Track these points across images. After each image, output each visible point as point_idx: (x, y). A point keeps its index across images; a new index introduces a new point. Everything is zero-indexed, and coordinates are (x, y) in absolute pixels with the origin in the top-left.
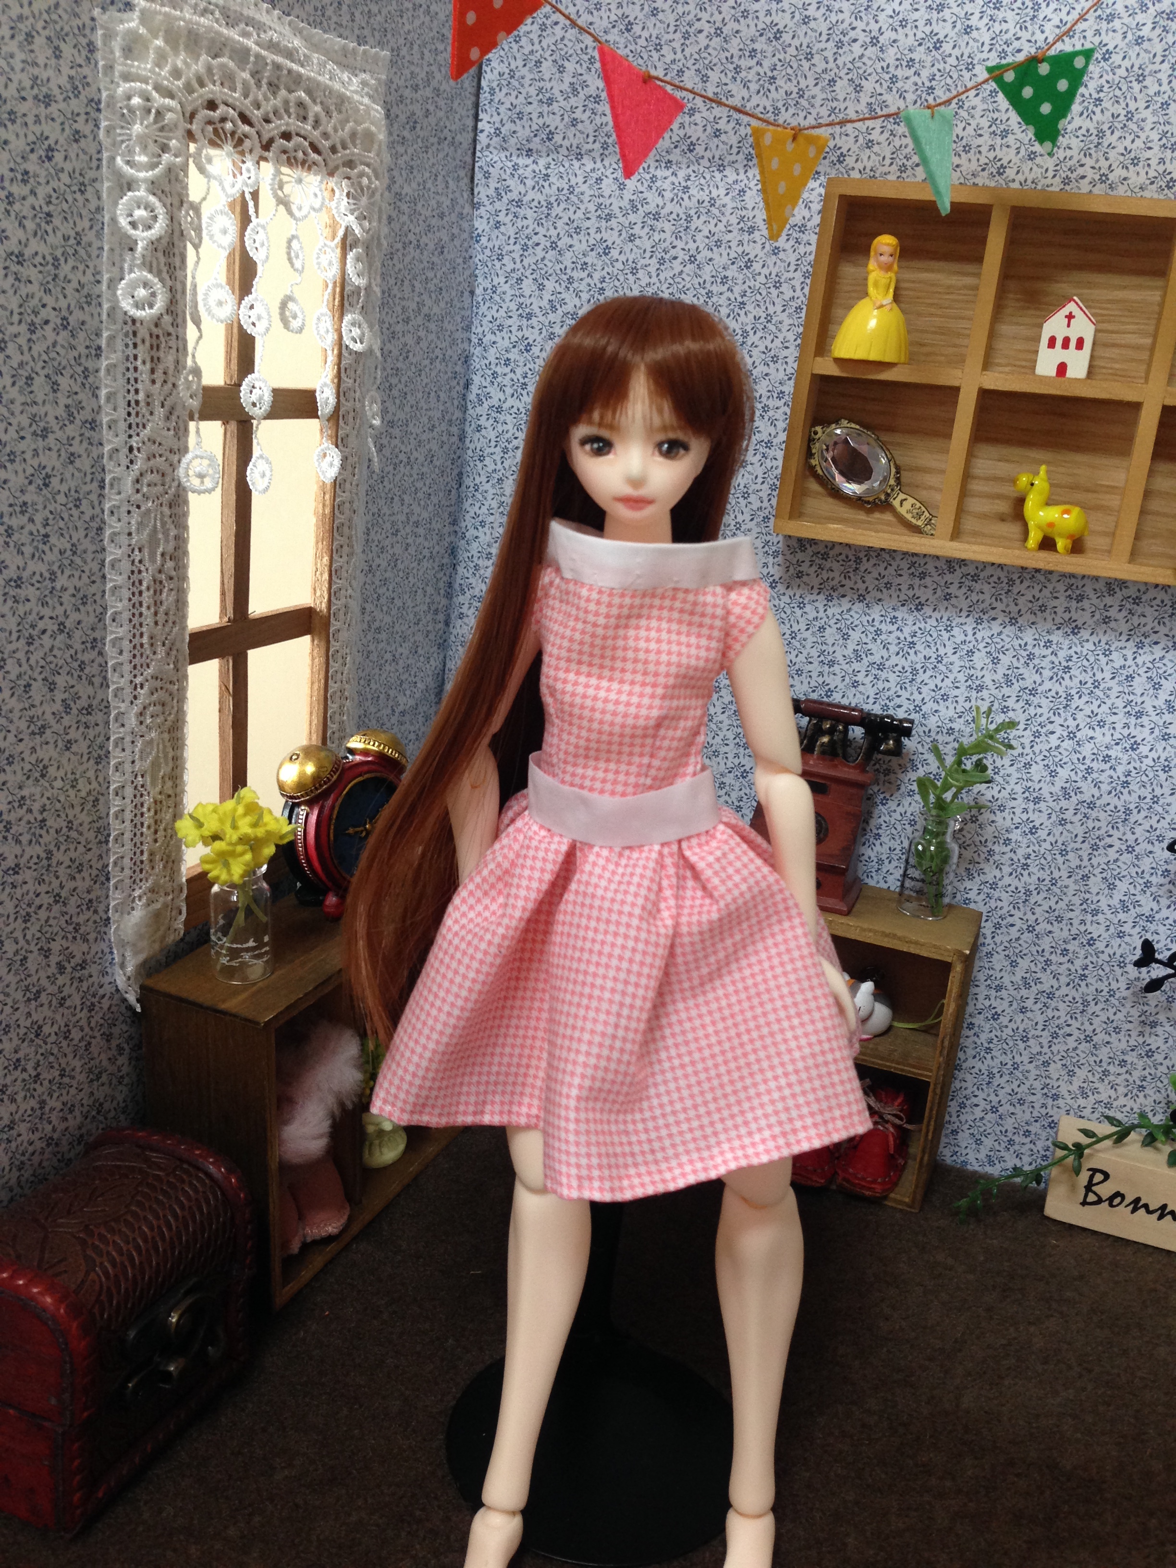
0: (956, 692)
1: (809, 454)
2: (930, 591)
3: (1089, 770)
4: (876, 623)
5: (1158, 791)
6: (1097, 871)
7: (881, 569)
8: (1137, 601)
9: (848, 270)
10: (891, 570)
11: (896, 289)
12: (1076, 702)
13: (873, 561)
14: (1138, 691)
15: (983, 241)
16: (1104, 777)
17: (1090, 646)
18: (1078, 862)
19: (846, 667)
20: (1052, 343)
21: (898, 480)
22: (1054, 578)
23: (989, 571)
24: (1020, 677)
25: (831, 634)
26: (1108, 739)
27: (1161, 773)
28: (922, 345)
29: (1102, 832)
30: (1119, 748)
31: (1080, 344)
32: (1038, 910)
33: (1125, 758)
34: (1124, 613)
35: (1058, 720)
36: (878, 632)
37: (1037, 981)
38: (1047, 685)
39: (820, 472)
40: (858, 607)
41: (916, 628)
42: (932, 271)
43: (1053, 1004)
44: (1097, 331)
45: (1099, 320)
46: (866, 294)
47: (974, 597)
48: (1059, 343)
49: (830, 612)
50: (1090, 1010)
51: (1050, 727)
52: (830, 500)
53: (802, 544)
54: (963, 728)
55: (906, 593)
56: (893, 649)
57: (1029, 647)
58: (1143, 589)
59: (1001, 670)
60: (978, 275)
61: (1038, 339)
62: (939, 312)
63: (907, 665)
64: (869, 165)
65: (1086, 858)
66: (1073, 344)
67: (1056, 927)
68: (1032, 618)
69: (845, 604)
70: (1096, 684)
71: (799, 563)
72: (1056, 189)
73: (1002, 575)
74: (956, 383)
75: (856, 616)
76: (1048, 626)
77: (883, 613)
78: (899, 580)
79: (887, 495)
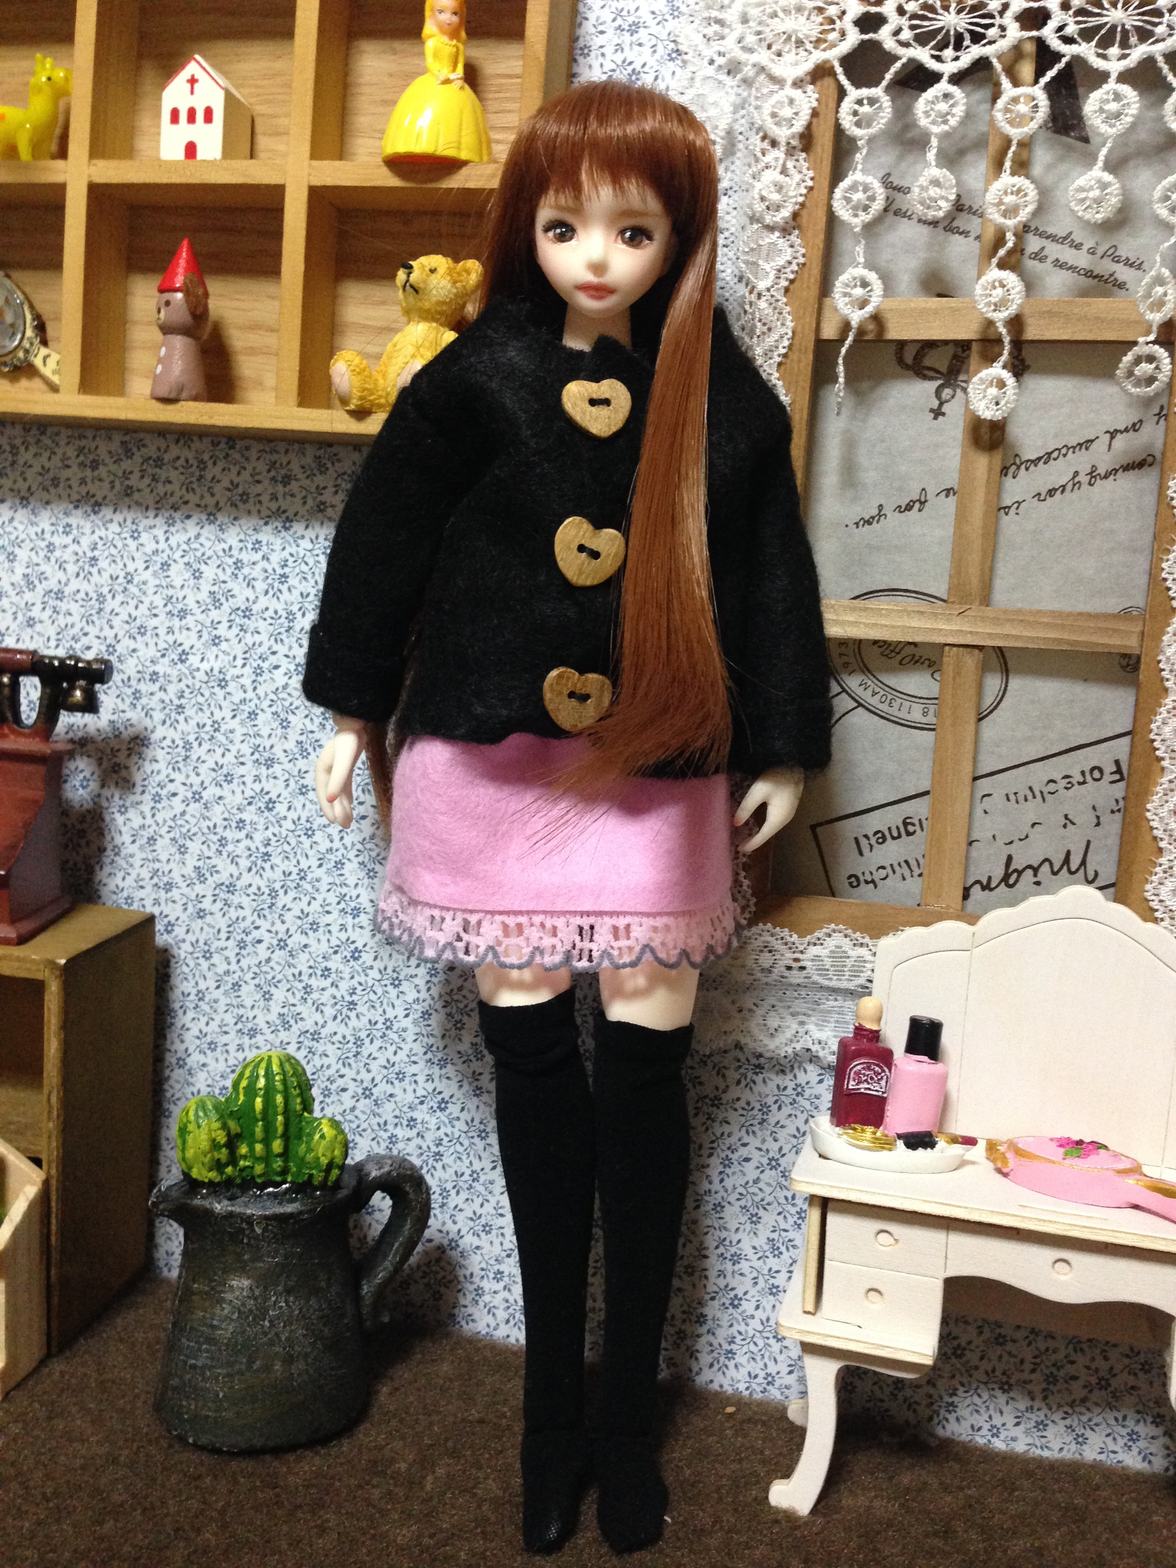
0: (155, 622)
2: (106, 485)
4: (47, 536)
6: (351, 855)
7: (44, 460)
10: (56, 460)
13: (33, 450)
17: (306, 544)
18: (328, 845)
20: (176, 117)
21: (39, 331)
24: (229, 595)
31: (207, 115)
32: (288, 917)
36: (51, 548)
37: (298, 1018)
38: (263, 602)
40: (22, 514)
41: (95, 537)
44: (231, 100)
47: (161, 489)
48: (183, 116)
50: (366, 1050)
51: (273, 660)
54: (169, 671)
55: (78, 490)
56: (72, 568)
57: (235, 552)
59: (206, 587)
61: (157, 113)
63: (90, 589)
65: (336, 838)
66: (200, 116)
67: (311, 939)
68: (233, 510)
74: (58, 178)
75: (21, 528)
76: (254, 521)
77: (54, 520)
78: (69, 473)
79: (27, 352)
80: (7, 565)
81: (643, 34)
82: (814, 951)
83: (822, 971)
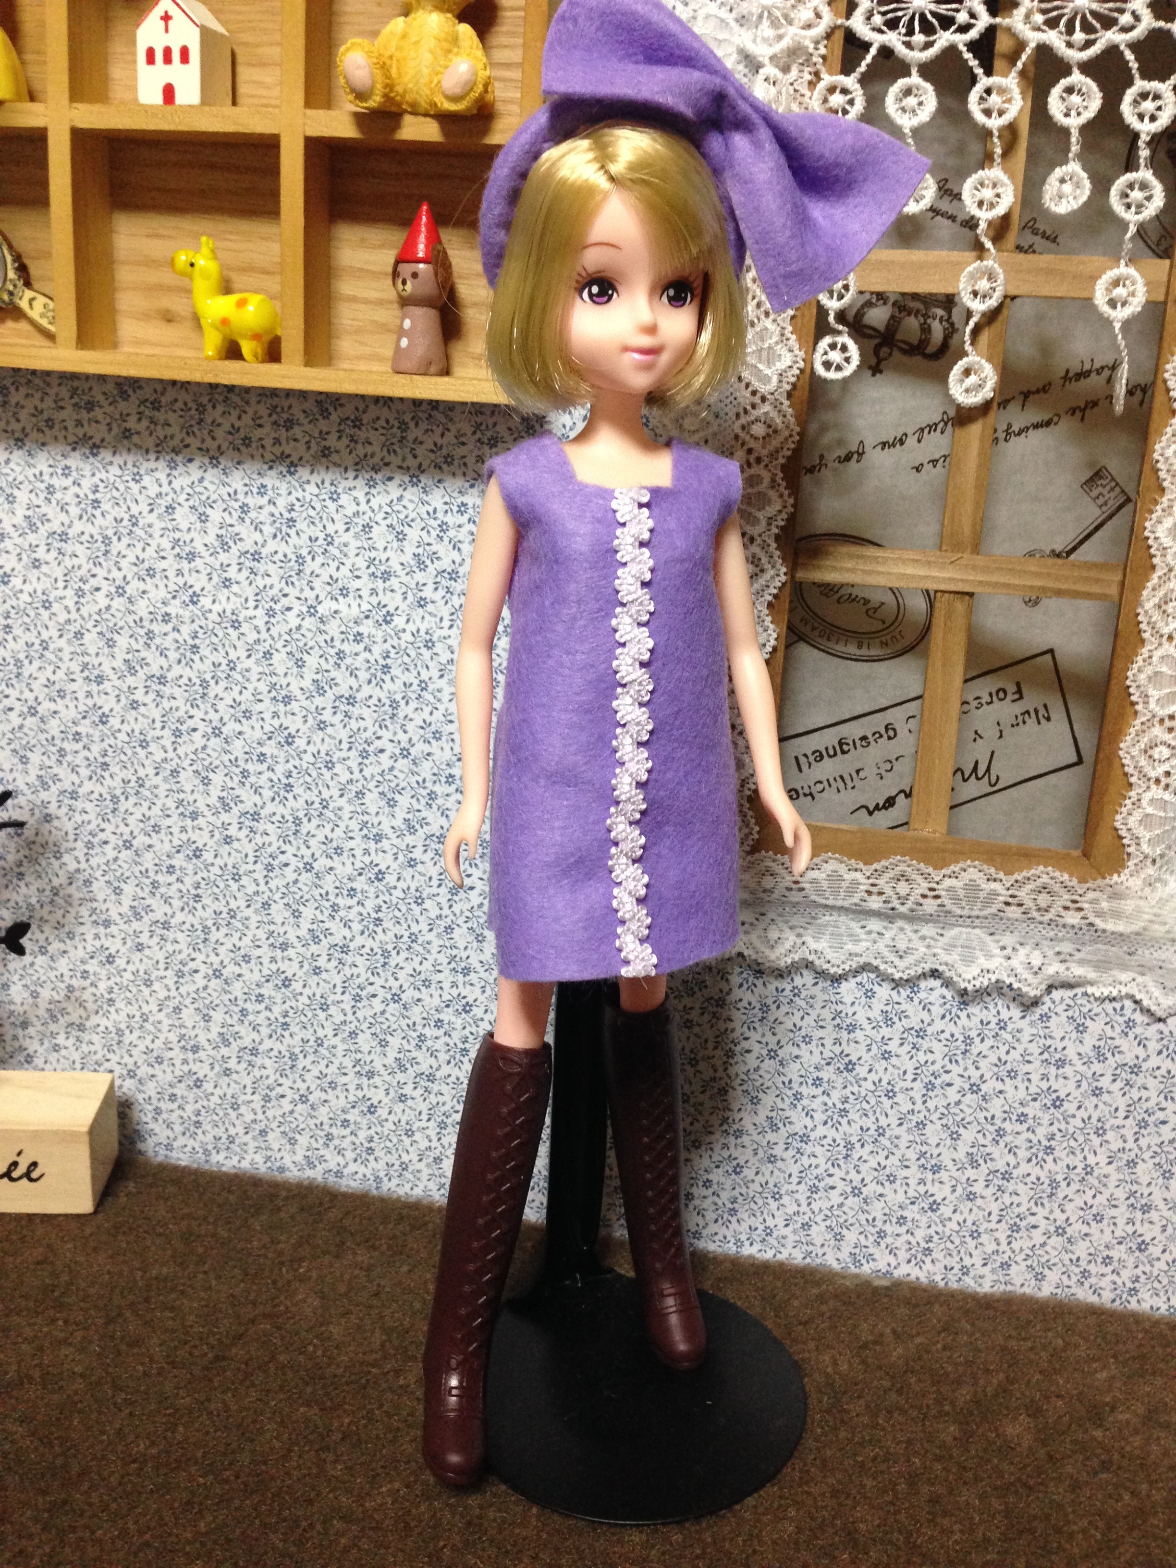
0: (163, 564)
2: (103, 428)
3: (341, 655)
4: (46, 477)
5: (425, 675)
6: (371, 785)
7: (36, 401)
8: (357, 423)
12: (311, 566)
13: (23, 391)
14: (380, 545)
16: (359, 662)
17: (312, 489)
18: (348, 776)
20: (150, 56)
21: (20, 272)
24: (237, 538)
26: (355, 612)
27: (423, 650)
29: (368, 734)
30: (370, 622)
31: (185, 55)
32: (313, 842)
33: (379, 635)
34: (345, 441)
35: (293, 592)
36: (51, 490)
37: (327, 933)
38: (271, 545)
40: (18, 456)
41: (96, 479)
43: (349, 959)
47: (160, 432)
48: (159, 56)
50: (393, 962)
51: (285, 602)
54: (181, 612)
55: (74, 432)
56: (74, 510)
57: (240, 496)
58: (361, 407)
59: (213, 530)
63: (95, 531)
65: (356, 770)
66: (176, 56)
67: (336, 862)
68: (236, 454)
70: (329, 540)
74: (37, 123)
75: (18, 469)
76: (258, 465)
77: (51, 462)
78: (63, 414)
79: (11, 294)
80: (6, 506)
83: (820, 892)
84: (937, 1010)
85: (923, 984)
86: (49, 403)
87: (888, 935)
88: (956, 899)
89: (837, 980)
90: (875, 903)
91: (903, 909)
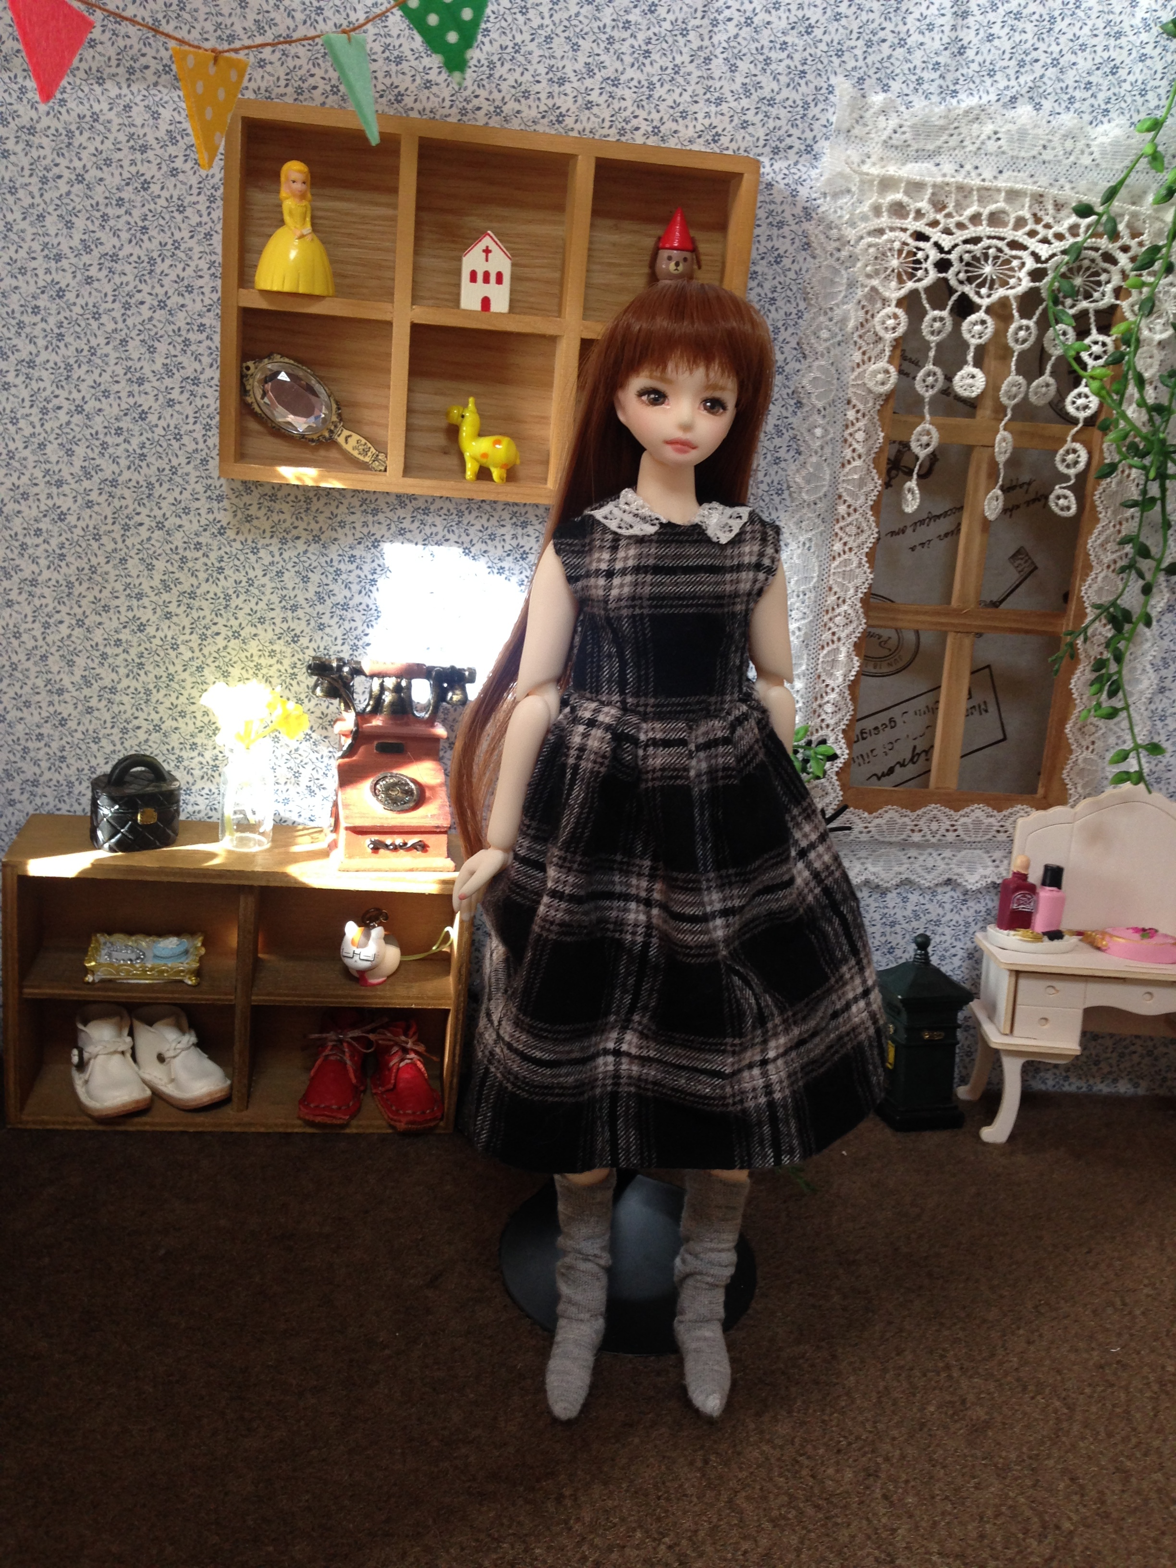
1: (243, 391)
2: (384, 527)
4: (335, 563)
7: (333, 508)
9: (258, 197)
11: (313, 218)
13: (323, 500)
15: (395, 171)
19: (309, 610)
20: (473, 277)
21: (340, 416)
22: (500, 507)
23: (438, 504)
25: (289, 578)
28: (345, 276)
31: (499, 279)
36: (338, 572)
39: (257, 409)
40: (314, 548)
42: (349, 200)
44: (513, 265)
45: (514, 254)
46: (281, 223)
47: (428, 530)
48: (480, 277)
49: (286, 555)
52: (270, 439)
53: (248, 486)
55: (361, 530)
60: (395, 206)
61: (458, 273)
62: (356, 242)
64: (263, 86)
66: (493, 278)
68: (484, 547)
69: (301, 546)
71: (247, 506)
72: (453, 120)
73: (451, 507)
74: (387, 318)
75: (313, 558)
76: (499, 553)
78: (352, 518)
79: (331, 432)
81: (786, 230)
82: (877, 821)
83: (881, 832)
84: (948, 906)
85: (940, 890)
86: (343, 509)
87: (921, 858)
88: (967, 830)
89: (884, 892)
90: (916, 837)
91: (934, 840)
